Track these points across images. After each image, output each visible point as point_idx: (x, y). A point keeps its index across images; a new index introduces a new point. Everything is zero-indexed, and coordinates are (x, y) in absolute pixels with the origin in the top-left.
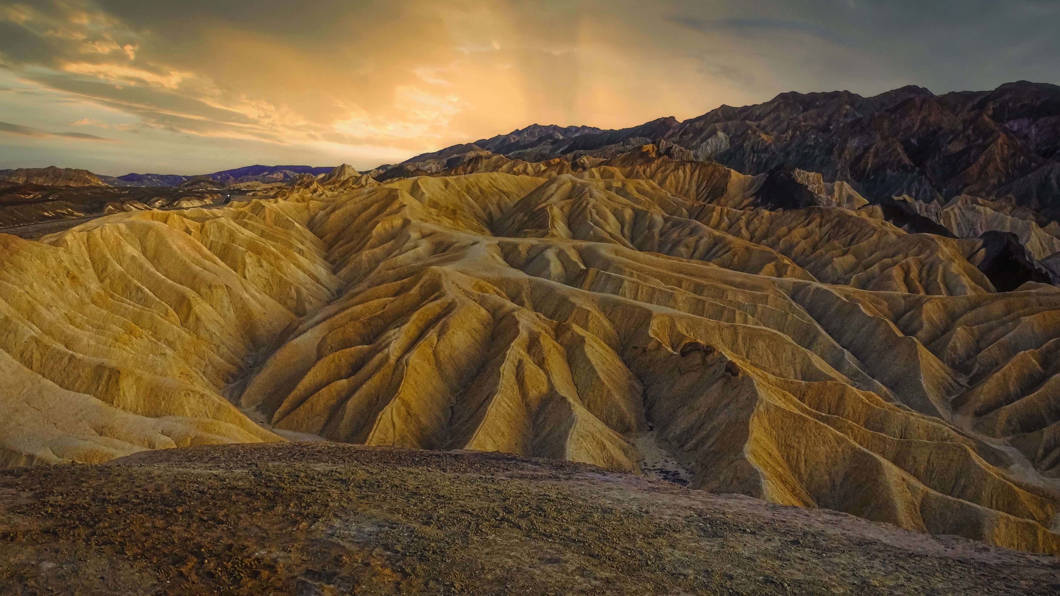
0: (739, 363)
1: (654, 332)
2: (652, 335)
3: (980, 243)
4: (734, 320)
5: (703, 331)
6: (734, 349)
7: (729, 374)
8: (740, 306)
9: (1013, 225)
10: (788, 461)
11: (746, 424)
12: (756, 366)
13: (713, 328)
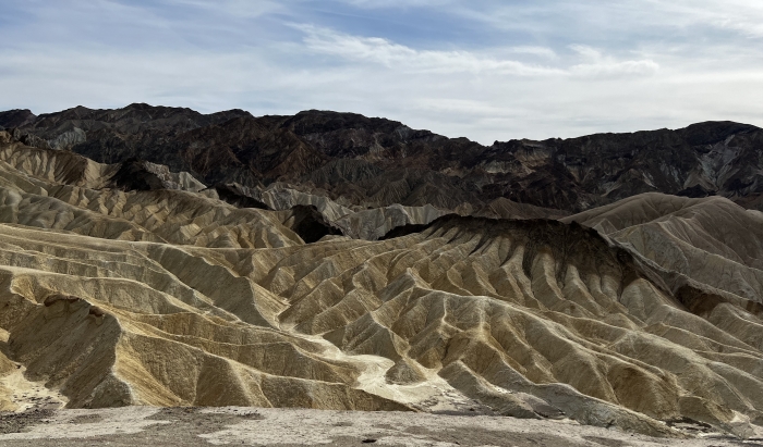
0: (102, 307)
1: (17, 289)
2: (13, 292)
3: (291, 212)
4: (96, 275)
5: (66, 285)
6: (98, 296)
7: (93, 316)
8: (100, 264)
9: (313, 200)
10: (152, 372)
11: (113, 352)
12: (119, 307)
13: (76, 282)
